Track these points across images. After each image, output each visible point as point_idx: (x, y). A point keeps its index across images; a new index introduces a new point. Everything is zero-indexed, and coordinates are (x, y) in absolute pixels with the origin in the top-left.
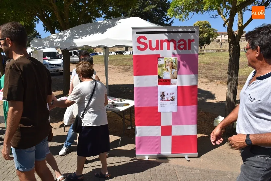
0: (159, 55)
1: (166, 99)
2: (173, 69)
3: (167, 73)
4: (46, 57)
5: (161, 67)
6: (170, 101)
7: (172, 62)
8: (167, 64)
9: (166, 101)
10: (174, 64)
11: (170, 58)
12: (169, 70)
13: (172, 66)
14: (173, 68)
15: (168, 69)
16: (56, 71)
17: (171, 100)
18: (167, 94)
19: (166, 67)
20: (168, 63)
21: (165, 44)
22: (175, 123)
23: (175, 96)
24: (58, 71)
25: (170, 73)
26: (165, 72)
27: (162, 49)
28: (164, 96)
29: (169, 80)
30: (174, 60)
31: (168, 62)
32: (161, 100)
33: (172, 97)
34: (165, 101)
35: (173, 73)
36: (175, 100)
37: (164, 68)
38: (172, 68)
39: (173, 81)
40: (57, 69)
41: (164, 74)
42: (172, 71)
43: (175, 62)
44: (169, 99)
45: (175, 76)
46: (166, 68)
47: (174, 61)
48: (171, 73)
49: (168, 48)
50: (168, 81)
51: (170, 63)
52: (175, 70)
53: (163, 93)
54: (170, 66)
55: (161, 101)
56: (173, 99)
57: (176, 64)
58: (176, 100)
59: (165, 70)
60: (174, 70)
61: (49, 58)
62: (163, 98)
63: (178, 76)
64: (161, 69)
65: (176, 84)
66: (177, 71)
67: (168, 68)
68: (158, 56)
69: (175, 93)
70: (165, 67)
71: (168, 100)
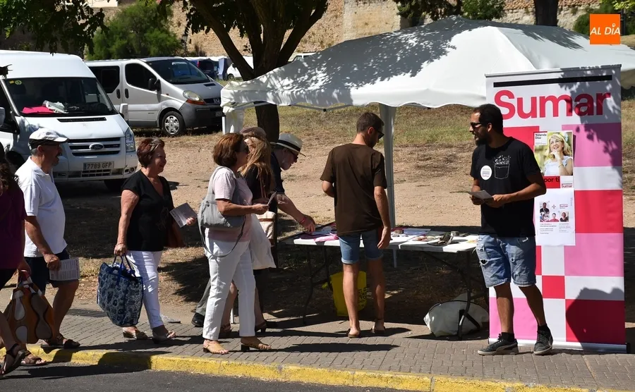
0: (538, 127)
1: (551, 217)
2: (565, 155)
3: (552, 163)
4: (47, 103)
5: (540, 152)
6: (560, 222)
7: (563, 142)
8: (552, 145)
9: (551, 221)
10: (566, 144)
11: (559, 133)
12: (558, 157)
13: (563, 148)
14: (564, 153)
15: (554, 156)
16: (99, 173)
17: (561, 220)
18: (554, 207)
19: (550, 151)
20: (555, 144)
21: (549, 105)
22: (571, 271)
23: (571, 212)
24: (107, 172)
25: (558, 163)
26: (548, 161)
27: (543, 115)
28: (547, 211)
29: (557, 179)
30: (567, 136)
31: (554, 140)
32: (542, 219)
33: (564, 214)
34: (548, 221)
35: (564, 164)
36: (569, 219)
37: (547, 153)
38: (562, 154)
39: (564, 179)
40: (105, 164)
41: (546, 166)
42: (563, 159)
43: (568, 142)
44: (559, 217)
45: (568, 169)
46: (552, 153)
47: (567, 139)
48: (561, 162)
49: (556, 114)
50: (554, 181)
51: (558, 143)
52: (569, 157)
53: (545, 204)
54: (560, 148)
55: (541, 221)
56: (565, 219)
57: (570, 145)
58: (572, 221)
59: (549, 156)
60: (566, 158)
61: (58, 107)
62: (546, 215)
63: (575, 170)
64: (541, 155)
65: (571, 186)
66: (572, 158)
67: (556, 153)
68: (535, 130)
69: (569, 205)
70: (548, 151)
71: (555, 220)
